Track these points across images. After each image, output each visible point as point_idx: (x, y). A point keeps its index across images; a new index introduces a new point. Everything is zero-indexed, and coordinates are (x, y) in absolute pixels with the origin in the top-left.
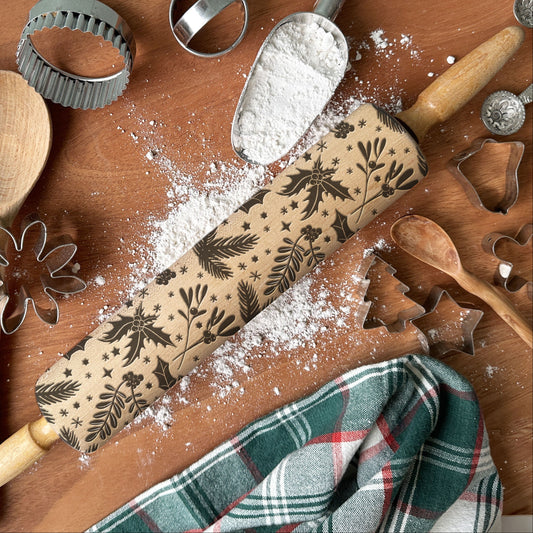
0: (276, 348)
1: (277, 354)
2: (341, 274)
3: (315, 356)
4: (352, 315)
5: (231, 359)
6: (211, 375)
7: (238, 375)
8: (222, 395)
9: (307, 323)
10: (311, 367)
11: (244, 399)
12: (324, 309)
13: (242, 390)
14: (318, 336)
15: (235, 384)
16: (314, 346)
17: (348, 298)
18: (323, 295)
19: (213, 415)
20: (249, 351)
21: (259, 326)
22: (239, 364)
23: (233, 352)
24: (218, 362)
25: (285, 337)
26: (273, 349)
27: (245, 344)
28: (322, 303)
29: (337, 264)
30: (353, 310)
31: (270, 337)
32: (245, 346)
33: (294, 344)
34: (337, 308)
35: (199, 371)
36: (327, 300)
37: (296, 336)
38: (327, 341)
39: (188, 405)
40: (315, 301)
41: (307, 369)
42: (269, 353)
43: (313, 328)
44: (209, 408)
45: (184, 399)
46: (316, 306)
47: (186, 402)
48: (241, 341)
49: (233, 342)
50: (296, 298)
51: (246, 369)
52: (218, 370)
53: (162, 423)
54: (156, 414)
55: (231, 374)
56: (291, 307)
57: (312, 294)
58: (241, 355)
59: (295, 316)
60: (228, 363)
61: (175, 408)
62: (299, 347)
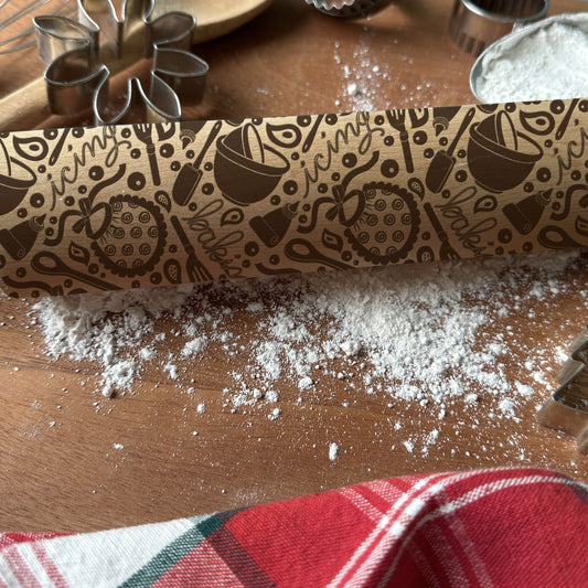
0: (374, 380)
1: (370, 391)
2: (540, 337)
3: (435, 433)
4: (531, 405)
5: (291, 354)
6: (245, 358)
7: (285, 385)
8: (237, 401)
9: (447, 373)
10: (418, 446)
11: (269, 430)
12: (486, 369)
13: (276, 412)
14: (456, 404)
15: (272, 396)
16: (442, 415)
17: (538, 376)
18: (495, 348)
19: (199, 423)
20: (328, 360)
21: (367, 334)
22: (299, 368)
23: (302, 345)
24: (269, 346)
25: (398, 372)
26: (367, 379)
27: (327, 346)
28: (486, 358)
29: (539, 319)
30: (536, 397)
31: (375, 359)
32: (327, 348)
33: (406, 392)
34: (510, 380)
35: (229, 342)
36: (500, 358)
37: (418, 383)
38: (469, 421)
39: (172, 382)
40: (477, 349)
41: (409, 446)
42: (359, 381)
43: (455, 387)
44: (200, 408)
45: (172, 369)
46: (476, 357)
47: (173, 374)
48: (324, 338)
49: (312, 333)
50: (448, 327)
51: (305, 382)
52: (260, 358)
53: (108, 383)
54: (112, 363)
55: (275, 376)
56: (433, 336)
57: (477, 338)
58: (312, 357)
59: (433, 352)
60: (282, 356)
61: (148, 373)
62: (415, 402)
